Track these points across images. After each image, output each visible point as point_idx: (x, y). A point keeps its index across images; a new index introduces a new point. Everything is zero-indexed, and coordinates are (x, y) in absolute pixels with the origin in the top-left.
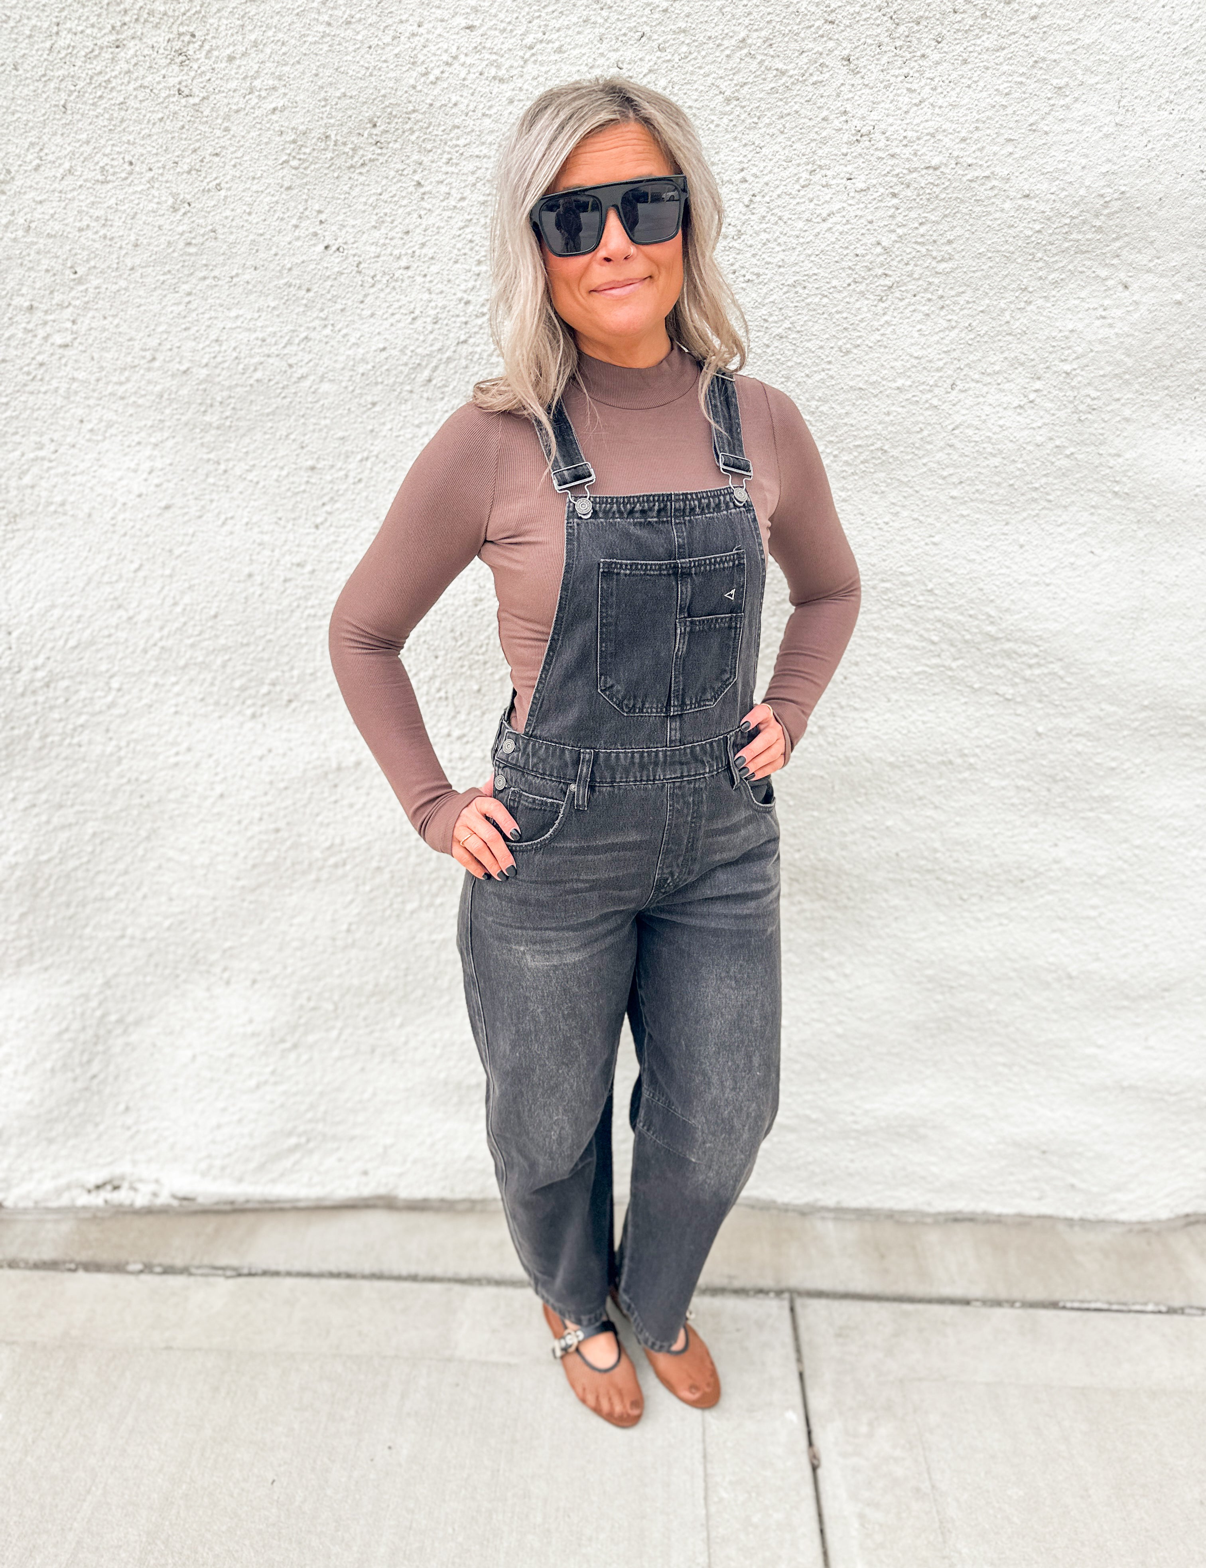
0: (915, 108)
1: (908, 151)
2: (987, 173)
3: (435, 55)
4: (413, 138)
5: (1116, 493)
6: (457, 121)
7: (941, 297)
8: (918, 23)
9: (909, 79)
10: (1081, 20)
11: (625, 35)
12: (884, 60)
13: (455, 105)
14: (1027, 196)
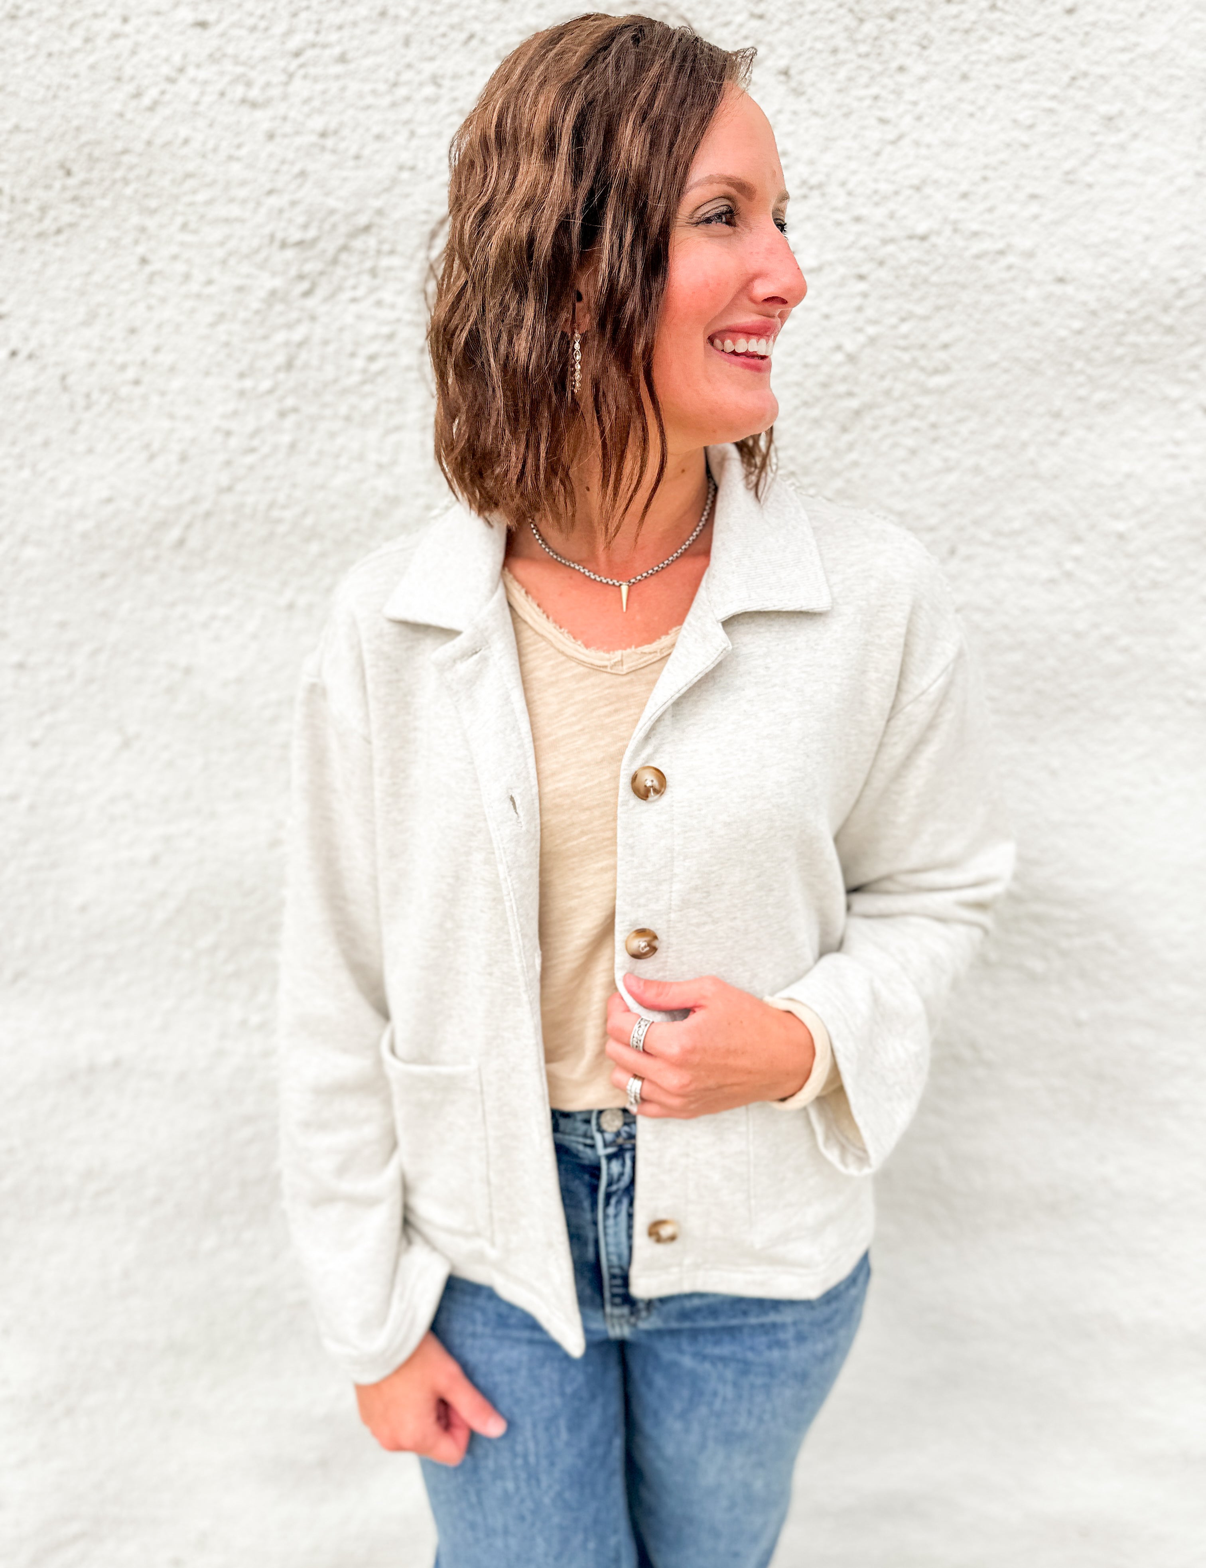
0: (889, 148)
1: (879, 214)
2: (1000, 245)
3: (149, 66)
4: (129, 191)
5: (1190, 702)
6: (190, 167)
7: (934, 426)
8: (892, 18)
9: (880, 103)
10: (1142, 15)
11: (444, 35)
12: (842, 74)
13: (186, 142)
14: (1061, 280)
